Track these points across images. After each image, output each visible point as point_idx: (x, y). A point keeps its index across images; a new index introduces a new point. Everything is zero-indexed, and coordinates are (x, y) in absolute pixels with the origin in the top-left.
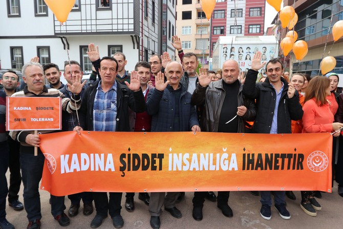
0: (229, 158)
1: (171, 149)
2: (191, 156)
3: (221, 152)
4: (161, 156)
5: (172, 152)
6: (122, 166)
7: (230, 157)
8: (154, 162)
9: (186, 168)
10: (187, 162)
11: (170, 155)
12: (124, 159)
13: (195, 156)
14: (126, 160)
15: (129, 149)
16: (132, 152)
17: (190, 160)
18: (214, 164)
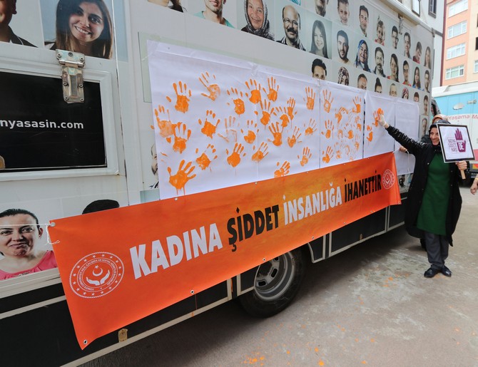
0: (335, 194)
1: (284, 197)
2: (304, 200)
3: (329, 188)
4: (276, 209)
5: (286, 201)
6: (231, 236)
7: (336, 191)
8: (269, 219)
9: (301, 216)
10: (301, 209)
11: (285, 204)
12: (233, 226)
13: (308, 198)
14: (235, 227)
15: (238, 210)
16: (242, 213)
17: (304, 205)
18: (325, 203)
